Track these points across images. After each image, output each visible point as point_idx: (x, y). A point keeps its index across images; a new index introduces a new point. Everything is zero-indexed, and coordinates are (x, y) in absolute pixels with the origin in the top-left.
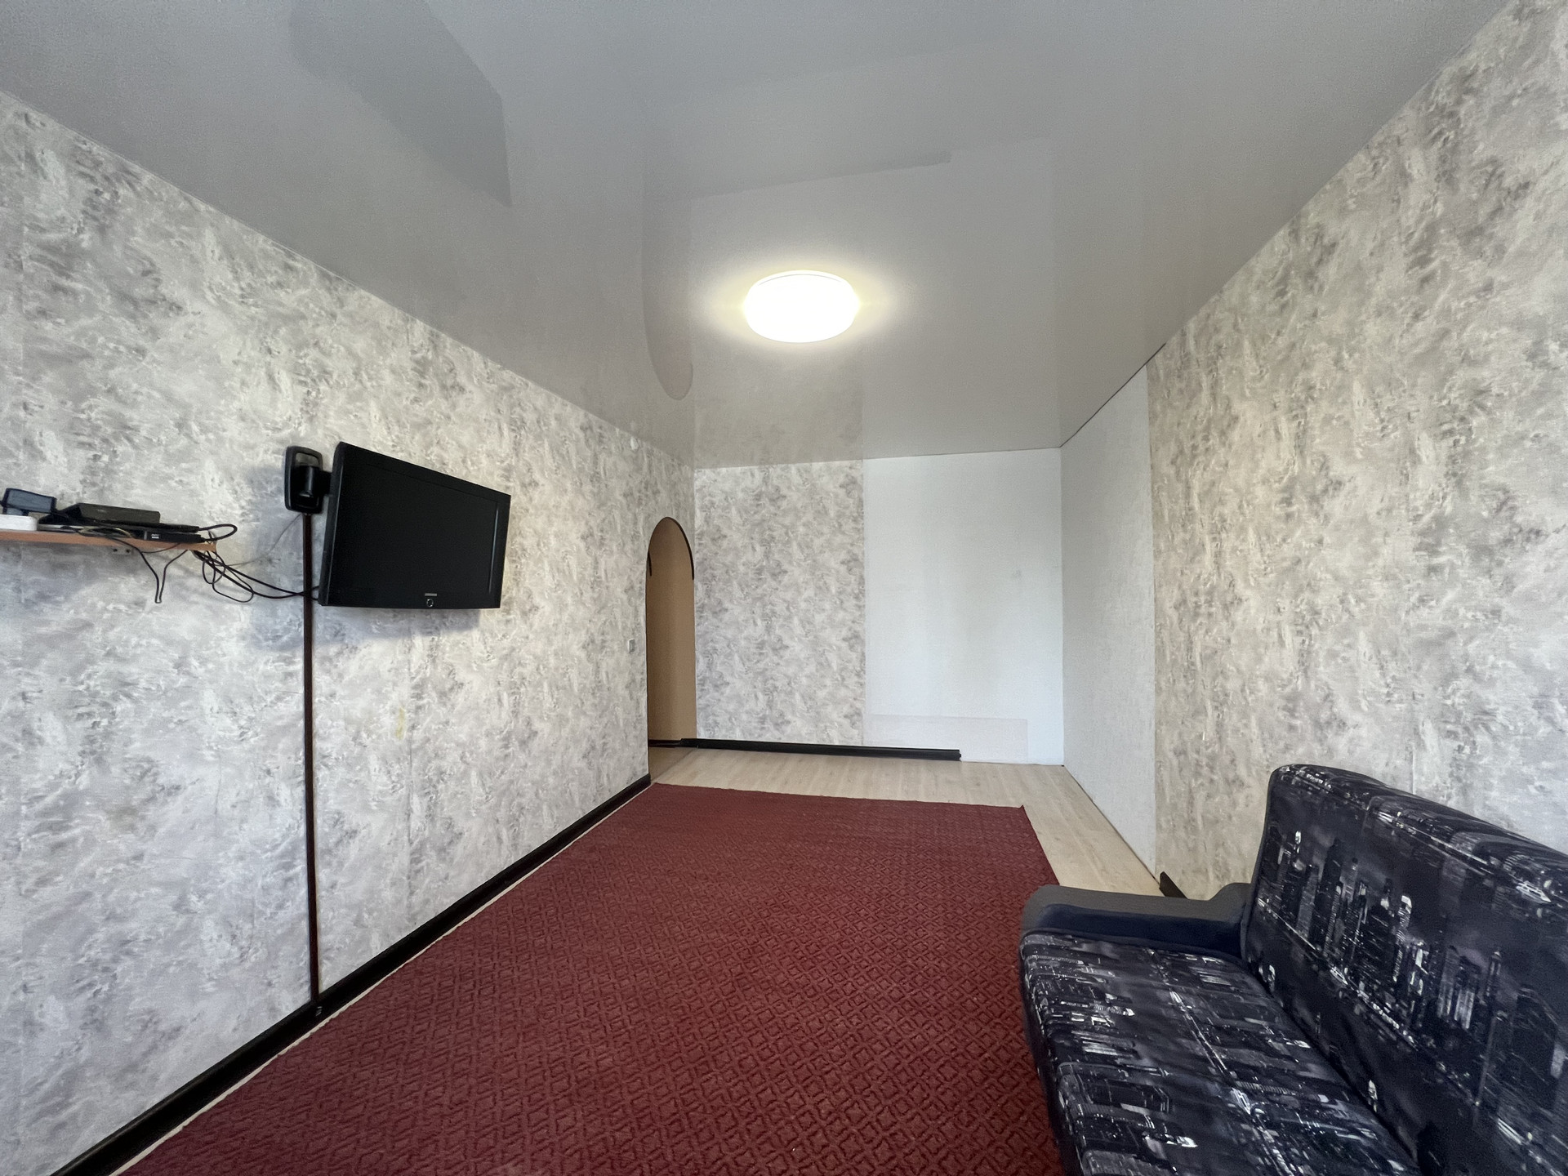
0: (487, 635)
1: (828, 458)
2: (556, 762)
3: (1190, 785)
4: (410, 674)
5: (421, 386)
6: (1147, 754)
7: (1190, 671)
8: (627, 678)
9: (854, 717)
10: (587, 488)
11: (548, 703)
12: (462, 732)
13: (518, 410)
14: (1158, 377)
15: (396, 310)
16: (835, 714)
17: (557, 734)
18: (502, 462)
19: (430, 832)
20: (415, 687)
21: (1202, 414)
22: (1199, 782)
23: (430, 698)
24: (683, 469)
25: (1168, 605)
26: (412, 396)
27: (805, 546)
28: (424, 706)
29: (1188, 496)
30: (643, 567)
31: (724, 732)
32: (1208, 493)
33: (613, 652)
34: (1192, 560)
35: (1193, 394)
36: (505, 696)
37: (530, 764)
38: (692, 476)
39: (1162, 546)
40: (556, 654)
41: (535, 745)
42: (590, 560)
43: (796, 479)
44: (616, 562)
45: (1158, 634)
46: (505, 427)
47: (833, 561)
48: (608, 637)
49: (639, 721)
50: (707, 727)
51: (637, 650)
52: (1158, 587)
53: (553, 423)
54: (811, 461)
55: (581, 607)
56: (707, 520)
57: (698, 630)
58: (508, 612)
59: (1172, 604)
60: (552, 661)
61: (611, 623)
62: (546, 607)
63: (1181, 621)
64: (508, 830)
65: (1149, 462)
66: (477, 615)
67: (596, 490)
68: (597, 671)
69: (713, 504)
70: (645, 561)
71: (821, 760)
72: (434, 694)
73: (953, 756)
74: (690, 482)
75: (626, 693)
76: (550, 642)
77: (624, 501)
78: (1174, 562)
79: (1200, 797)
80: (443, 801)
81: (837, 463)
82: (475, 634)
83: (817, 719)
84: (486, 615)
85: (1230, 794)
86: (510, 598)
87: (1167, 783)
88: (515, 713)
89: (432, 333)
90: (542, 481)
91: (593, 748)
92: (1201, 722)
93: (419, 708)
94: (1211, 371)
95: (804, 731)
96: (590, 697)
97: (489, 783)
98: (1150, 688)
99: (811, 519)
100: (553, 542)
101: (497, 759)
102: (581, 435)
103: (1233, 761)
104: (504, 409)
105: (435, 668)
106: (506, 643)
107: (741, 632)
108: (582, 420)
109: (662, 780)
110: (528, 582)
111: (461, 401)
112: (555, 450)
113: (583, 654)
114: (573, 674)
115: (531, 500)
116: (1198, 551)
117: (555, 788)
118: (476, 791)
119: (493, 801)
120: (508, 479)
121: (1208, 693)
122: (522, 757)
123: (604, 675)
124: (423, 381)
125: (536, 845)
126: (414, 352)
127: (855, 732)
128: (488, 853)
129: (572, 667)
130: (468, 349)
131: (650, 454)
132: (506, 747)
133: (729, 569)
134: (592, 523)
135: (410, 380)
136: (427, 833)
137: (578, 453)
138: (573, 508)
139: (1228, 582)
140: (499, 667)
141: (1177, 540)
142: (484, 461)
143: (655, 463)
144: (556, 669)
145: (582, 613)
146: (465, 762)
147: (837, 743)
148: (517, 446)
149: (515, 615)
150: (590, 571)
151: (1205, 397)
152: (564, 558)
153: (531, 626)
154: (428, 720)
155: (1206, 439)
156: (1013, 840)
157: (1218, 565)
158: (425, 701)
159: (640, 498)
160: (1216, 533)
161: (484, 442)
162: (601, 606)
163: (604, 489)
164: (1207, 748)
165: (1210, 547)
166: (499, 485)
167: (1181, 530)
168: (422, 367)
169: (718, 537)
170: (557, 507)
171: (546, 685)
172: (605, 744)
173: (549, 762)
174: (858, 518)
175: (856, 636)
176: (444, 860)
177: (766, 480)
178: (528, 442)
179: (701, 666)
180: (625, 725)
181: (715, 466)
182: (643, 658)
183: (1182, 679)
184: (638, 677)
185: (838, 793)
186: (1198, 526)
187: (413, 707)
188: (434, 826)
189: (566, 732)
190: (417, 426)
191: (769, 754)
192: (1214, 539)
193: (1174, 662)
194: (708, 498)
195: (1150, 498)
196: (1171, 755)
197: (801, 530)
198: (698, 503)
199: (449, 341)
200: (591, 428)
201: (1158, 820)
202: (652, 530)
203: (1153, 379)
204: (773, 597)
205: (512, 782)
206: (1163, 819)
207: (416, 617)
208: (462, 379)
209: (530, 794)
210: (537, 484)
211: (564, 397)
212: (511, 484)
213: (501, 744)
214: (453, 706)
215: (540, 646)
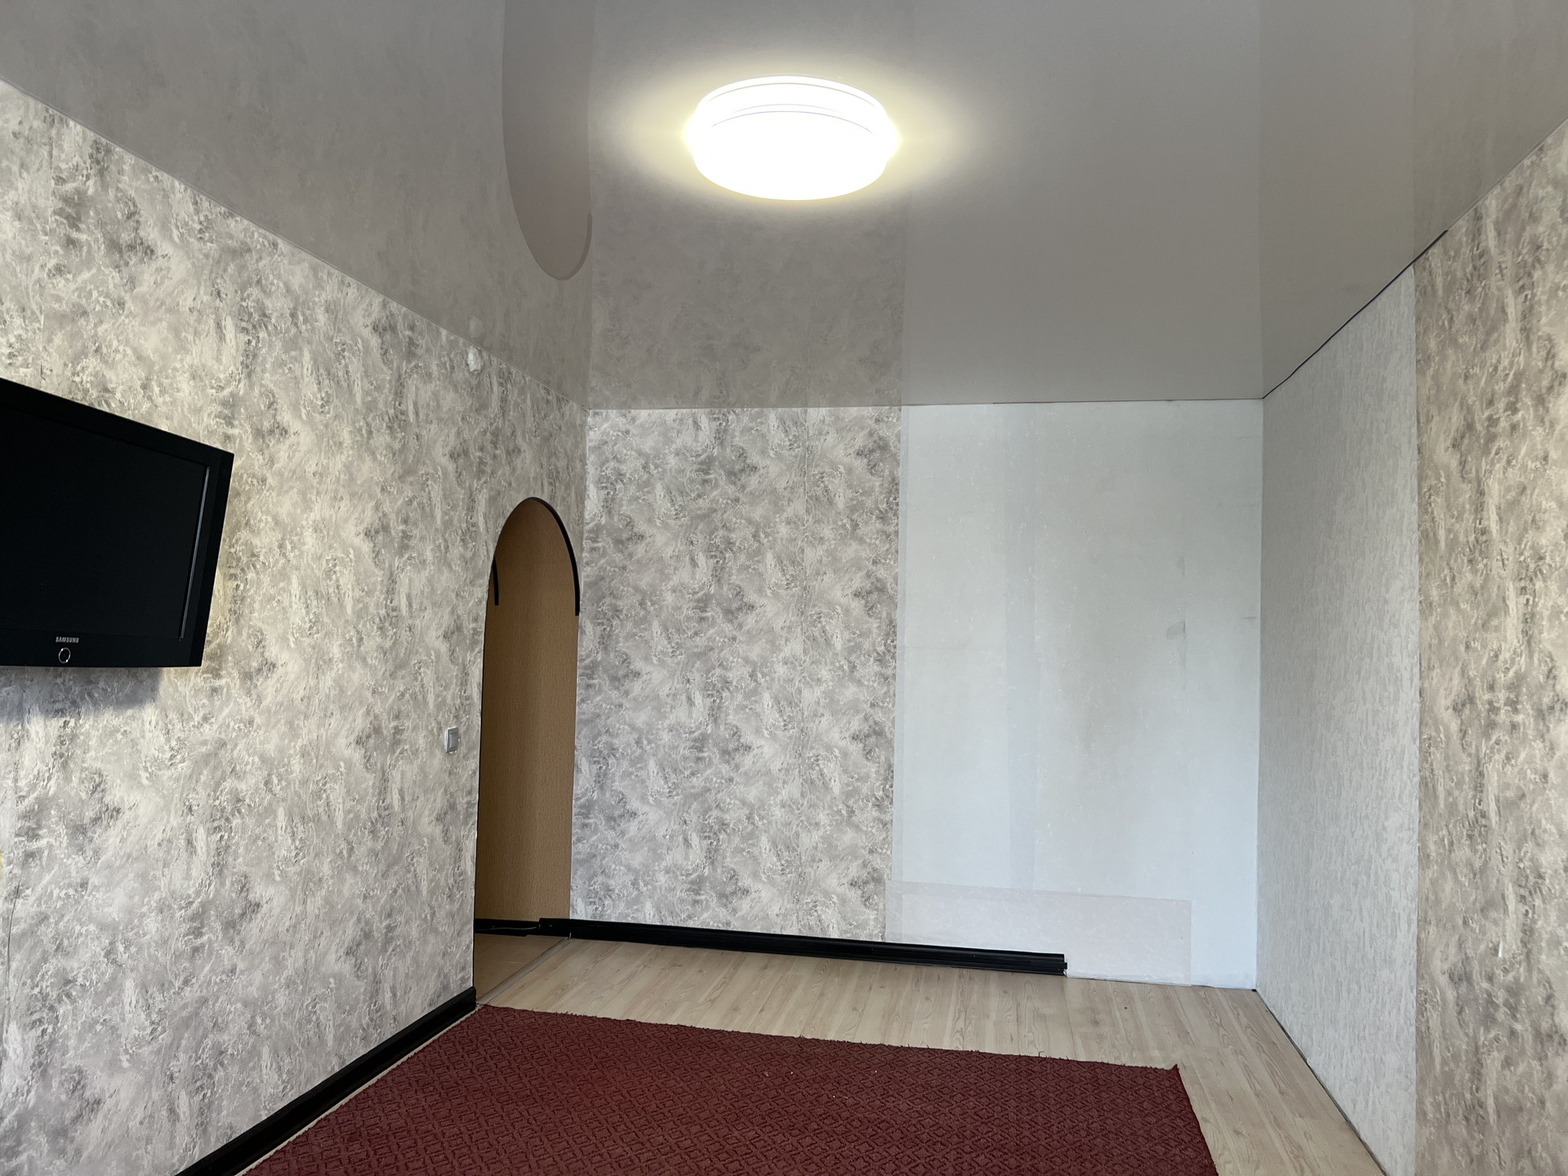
0: (172, 715)
1: (836, 399)
2: (294, 961)
3: (1475, 1038)
4: (17, 789)
5: (70, 243)
6: (1404, 975)
7: (1478, 829)
8: (439, 800)
9: (871, 883)
10: (382, 439)
11: (285, 847)
12: (112, 903)
13: (255, 292)
14: (1434, 291)
15: (32, 102)
16: (834, 880)
17: (298, 909)
18: (221, 388)
19: (39, 1097)
20: (25, 816)
21: (1506, 362)
22: (1492, 1035)
23: (54, 838)
24: (566, 409)
25: (1443, 703)
26: (52, 263)
27: (790, 561)
28: (40, 851)
29: (1479, 508)
30: (481, 591)
31: (622, 906)
32: (1514, 504)
33: (416, 752)
34: (1485, 626)
35: (1489, 325)
36: (200, 835)
37: (241, 966)
38: (583, 424)
39: (1435, 594)
40: (304, 754)
41: (255, 930)
42: (379, 576)
43: (776, 436)
44: (430, 581)
45: (1425, 755)
46: (229, 324)
47: (839, 591)
48: (408, 724)
49: (459, 885)
50: (591, 897)
51: (463, 749)
52: (1425, 672)
53: (322, 318)
54: (805, 405)
55: (358, 665)
56: (609, 505)
57: (583, 710)
58: (216, 673)
59: (1449, 702)
60: (297, 766)
61: (414, 697)
62: (289, 663)
63: (1464, 733)
64: (191, 1095)
65: (1415, 442)
66: (155, 679)
67: (397, 446)
68: (383, 790)
69: (620, 475)
70: (485, 580)
71: (804, 968)
72: (62, 830)
73: (1052, 965)
74: (578, 432)
75: (438, 831)
76: (293, 730)
77: (451, 467)
78: (1453, 626)
79: (1493, 1062)
80: (66, 1037)
81: (854, 411)
82: (150, 713)
83: (800, 887)
84: (174, 681)
85: (1542, 1058)
86: (220, 646)
87: (1436, 1034)
88: (219, 868)
89: (97, 146)
90: (295, 426)
91: (367, 935)
92: (1495, 922)
93: (30, 855)
94: (1522, 288)
95: (775, 909)
96: (368, 837)
97: (158, 1000)
98: (1408, 853)
99: (801, 511)
100: (310, 539)
101: (178, 956)
102: (375, 341)
103: (1549, 998)
104: (228, 288)
105: (68, 780)
106: (209, 732)
107: (663, 716)
108: (376, 312)
109: (499, 1000)
110: (257, 617)
111: (147, 276)
112: (325, 368)
113: (357, 756)
114: (336, 793)
115: (272, 461)
116: (1497, 610)
117: (289, 1013)
118: (133, 1017)
119: (164, 1038)
120: (229, 420)
121: (1508, 871)
122: (227, 952)
123: (396, 796)
124: (75, 235)
125: (244, 1126)
126: (60, 180)
127: (871, 915)
128: (148, 1141)
129: (334, 779)
130: (165, 177)
131: (505, 378)
132: (198, 933)
133: (645, 598)
134: (387, 507)
135: (52, 232)
136: (32, 1098)
137: (366, 374)
138: (352, 479)
139: (1545, 669)
140: (194, 776)
141: (1461, 587)
142: (185, 387)
143: (513, 396)
144: (304, 782)
145: (358, 676)
146: (114, 962)
147: (835, 935)
148: (249, 363)
149: (230, 680)
150: (379, 596)
151: (1511, 334)
152: (329, 573)
153: (260, 699)
154: (47, 878)
155: (1513, 408)
156: (1155, 1133)
157: (1529, 638)
158: (43, 843)
159: (481, 462)
160: (1527, 578)
161: (187, 351)
162: (398, 663)
163: (413, 443)
164: (1506, 971)
165: (1515, 604)
166: (211, 433)
167: (1467, 568)
168: (74, 209)
169: (627, 538)
170: (320, 475)
171: (281, 812)
172: (390, 928)
173: (278, 963)
174: (888, 513)
175: (878, 732)
176: (62, 1152)
177: (721, 436)
178: (271, 352)
179: (584, 779)
180: (432, 892)
181: (625, 406)
182: (474, 763)
183: (1465, 842)
184: (462, 801)
185: (833, 1033)
186: (1496, 565)
187: (20, 852)
188: (48, 1087)
189: (315, 904)
190: (61, 319)
191: (705, 953)
192: (1523, 590)
193: (1452, 808)
194: (612, 464)
195: (1415, 506)
196: (1443, 980)
197: (784, 530)
198: (592, 472)
199: (129, 160)
200: (393, 328)
201: (1420, 1102)
202: (502, 522)
203: (1424, 293)
204: (726, 653)
205: (204, 1001)
206: (1428, 1101)
207: (38, 680)
208: (151, 234)
209: (238, 1025)
210: (284, 432)
211: (345, 268)
212: (236, 431)
213: (184, 928)
214: (97, 853)
215: (275, 739)
